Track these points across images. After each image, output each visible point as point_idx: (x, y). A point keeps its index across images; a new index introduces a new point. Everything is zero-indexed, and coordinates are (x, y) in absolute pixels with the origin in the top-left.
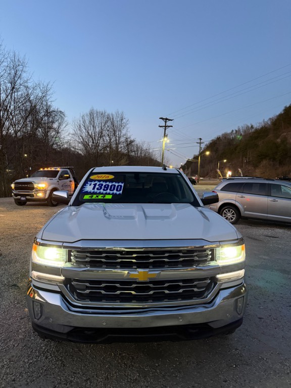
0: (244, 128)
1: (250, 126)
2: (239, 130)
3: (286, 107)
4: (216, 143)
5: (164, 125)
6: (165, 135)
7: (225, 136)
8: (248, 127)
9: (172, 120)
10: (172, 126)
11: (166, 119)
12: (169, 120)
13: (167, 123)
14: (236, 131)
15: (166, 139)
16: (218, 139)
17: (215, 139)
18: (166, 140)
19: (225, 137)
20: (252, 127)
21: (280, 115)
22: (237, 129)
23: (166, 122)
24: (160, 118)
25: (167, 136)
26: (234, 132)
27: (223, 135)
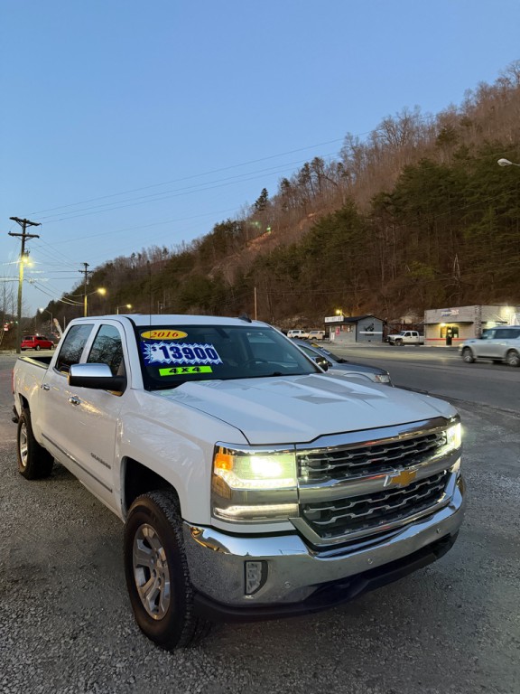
0: (154, 253)
1: (162, 250)
2: (145, 255)
3: (217, 225)
4: (105, 274)
5: (22, 233)
6: (23, 252)
7: (121, 261)
8: (158, 250)
9: (37, 225)
10: (38, 237)
11: (25, 222)
12: (32, 224)
13: (27, 229)
14: (140, 255)
15: (25, 259)
16: (109, 266)
17: (104, 267)
18: (27, 262)
19: (121, 265)
20: (165, 251)
21: (209, 237)
22: (141, 253)
23: (24, 227)
24: (12, 218)
25: (27, 254)
26: (137, 257)
27: (116, 260)
